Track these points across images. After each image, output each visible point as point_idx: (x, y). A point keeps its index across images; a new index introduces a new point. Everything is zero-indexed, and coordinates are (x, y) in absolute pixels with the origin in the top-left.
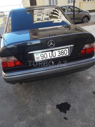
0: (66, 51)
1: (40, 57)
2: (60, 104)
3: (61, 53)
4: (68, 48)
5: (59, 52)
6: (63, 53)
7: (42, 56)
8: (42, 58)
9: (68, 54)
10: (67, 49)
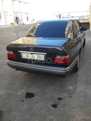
0: (42, 56)
1: (26, 56)
2: (30, 92)
3: (38, 57)
4: (44, 54)
5: (37, 56)
6: (40, 57)
7: (27, 55)
8: (27, 57)
9: (43, 59)
10: (43, 56)
